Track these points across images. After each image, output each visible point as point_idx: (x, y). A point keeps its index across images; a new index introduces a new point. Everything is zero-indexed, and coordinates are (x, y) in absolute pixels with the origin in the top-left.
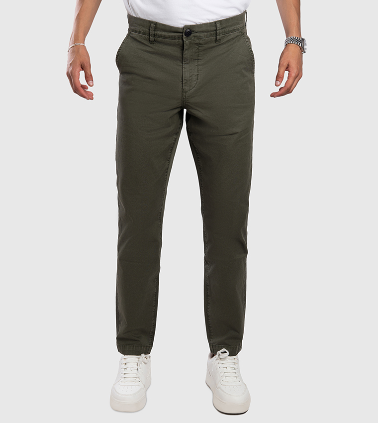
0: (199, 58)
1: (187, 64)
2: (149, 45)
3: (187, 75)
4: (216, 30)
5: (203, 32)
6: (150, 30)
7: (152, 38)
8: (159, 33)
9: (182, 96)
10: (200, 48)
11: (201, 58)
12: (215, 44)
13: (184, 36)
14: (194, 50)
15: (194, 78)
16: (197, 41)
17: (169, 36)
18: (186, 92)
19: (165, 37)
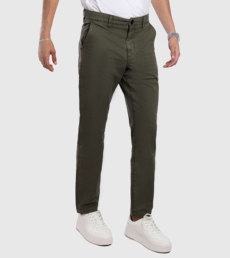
0: (134, 37)
1: (128, 40)
2: (108, 29)
3: (129, 47)
4: (143, 21)
5: (138, 22)
6: (109, 20)
7: (109, 25)
8: (115, 22)
9: (127, 59)
10: (135, 31)
11: (135, 37)
12: (142, 30)
13: (130, 24)
14: (133, 32)
15: (133, 48)
16: (135, 27)
17: (121, 24)
18: (129, 57)
19: (118, 24)
